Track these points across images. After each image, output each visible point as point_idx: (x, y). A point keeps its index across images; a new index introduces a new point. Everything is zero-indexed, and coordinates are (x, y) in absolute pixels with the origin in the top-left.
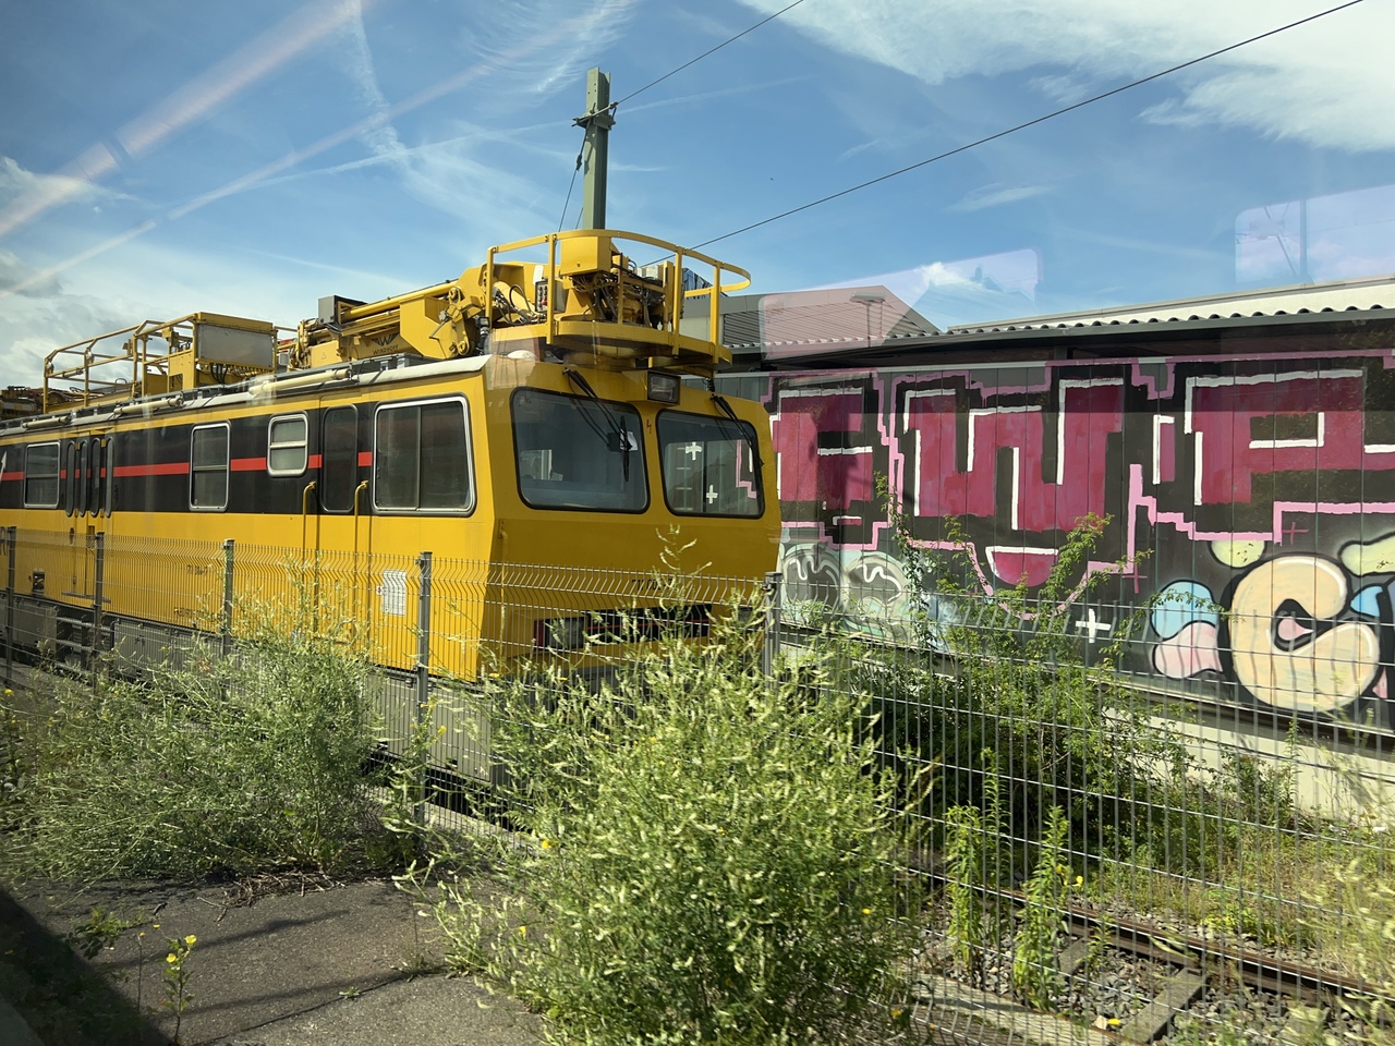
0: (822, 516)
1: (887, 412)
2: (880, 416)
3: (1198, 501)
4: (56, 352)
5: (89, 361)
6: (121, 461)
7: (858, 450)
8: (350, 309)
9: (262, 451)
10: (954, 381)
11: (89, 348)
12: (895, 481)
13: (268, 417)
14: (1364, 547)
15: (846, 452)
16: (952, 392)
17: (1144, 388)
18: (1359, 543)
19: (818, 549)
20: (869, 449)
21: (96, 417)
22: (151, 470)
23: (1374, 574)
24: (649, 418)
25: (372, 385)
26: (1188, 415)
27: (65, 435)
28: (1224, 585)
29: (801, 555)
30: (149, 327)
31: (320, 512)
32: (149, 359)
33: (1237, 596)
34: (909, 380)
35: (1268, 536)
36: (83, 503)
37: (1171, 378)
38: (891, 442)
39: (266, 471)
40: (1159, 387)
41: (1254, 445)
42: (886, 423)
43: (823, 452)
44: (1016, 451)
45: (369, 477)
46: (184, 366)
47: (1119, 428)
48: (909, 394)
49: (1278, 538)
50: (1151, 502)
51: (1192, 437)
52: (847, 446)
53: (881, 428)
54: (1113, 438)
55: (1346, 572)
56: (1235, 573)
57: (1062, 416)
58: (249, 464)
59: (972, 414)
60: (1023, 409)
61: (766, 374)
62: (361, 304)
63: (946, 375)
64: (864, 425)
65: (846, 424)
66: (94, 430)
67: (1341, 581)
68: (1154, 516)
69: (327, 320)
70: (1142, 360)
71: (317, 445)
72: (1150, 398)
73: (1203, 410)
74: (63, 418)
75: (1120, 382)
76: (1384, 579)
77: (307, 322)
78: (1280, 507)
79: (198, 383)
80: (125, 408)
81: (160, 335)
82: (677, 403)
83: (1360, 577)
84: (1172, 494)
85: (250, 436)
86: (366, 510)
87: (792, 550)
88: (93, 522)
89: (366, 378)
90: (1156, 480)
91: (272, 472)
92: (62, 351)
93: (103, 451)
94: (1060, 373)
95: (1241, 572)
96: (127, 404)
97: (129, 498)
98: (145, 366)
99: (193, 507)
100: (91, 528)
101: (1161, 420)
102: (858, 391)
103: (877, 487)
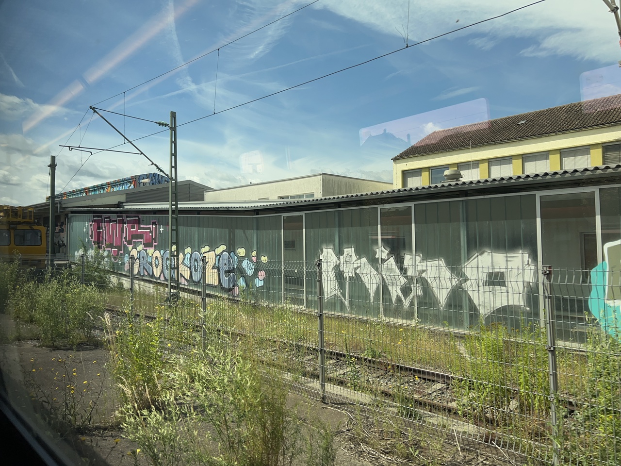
0: (98, 244)
3: (127, 240)
15: (100, 231)
16: (109, 220)
18: (138, 246)
23: (139, 251)
24: (12, 231)
26: (127, 224)
34: (105, 217)
35: (132, 245)
38: (104, 229)
42: (103, 225)
44: (114, 230)
48: (105, 220)
50: (124, 240)
51: (127, 228)
54: (121, 228)
56: (130, 252)
59: (111, 224)
61: (92, 214)
63: (108, 216)
65: (99, 225)
68: (125, 243)
75: (122, 218)
78: (133, 240)
90: (125, 236)
101: (125, 225)
102: (101, 219)
103: (103, 238)
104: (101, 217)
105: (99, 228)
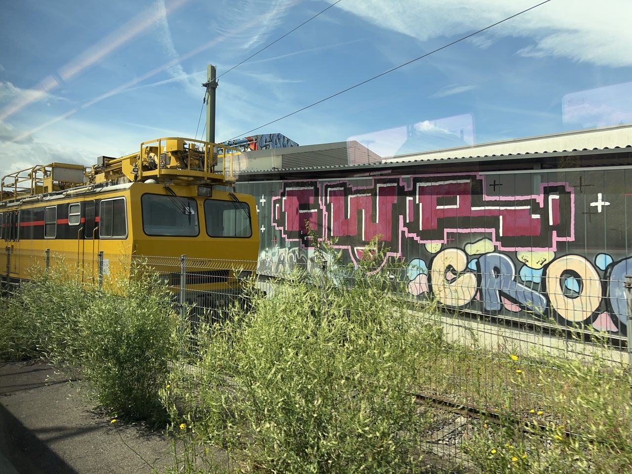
0: (301, 236)
1: (322, 196)
2: (320, 197)
3: (421, 229)
4: (5, 177)
5: (17, 181)
6: (22, 220)
7: (313, 211)
8: (109, 161)
9: (67, 217)
10: (343, 185)
11: (17, 176)
12: (325, 223)
13: (69, 204)
14: (472, 245)
15: (309, 211)
16: (342, 189)
17: (403, 186)
18: (470, 243)
19: (299, 249)
20: (316, 210)
21: (16, 203)
22: (32, 224)
23: (475, 255)
24: (200, 203)
25: (100, 193)
26: (417, 197)
27: (5, 210)
28: (429, 260)
29: (294, 252)
30: (38, 167)
31: (84, 239)
32: (37, 180)
33: (433, 264)
34: (329, 184)
35: (442, 241)
36: (10, 238)
37: (412, 183)
38: (323, 207)
39: (68, 224)
40: (408, 187)
41: (438, 207)
42: (322, 200)
43: (301, 211)
44: (363, 210)
45: (98, 226)
46: (48, 183)
47: (396, 202)
48: (329, 189)
49: (446, 243)
50: (406, 229)
51: (419, 204)
52: (309, 209)
53: (320, 202)
54: (394, 205)
55: (467, 254)
56: (433, 255)
57: (378, 197)
58: (63, 221)
59: (349, 197)
60: (365, 195)
61: (281, 181)
62: (115, 158)
63: (341, 182)
64: (314, 201)
65: (308, 200)
66: (14, 209)
67: (465, 257)
68: (407, 235)
69: (100, 165)
70: (403, 176)
71: (83, 214)
72: (405, 190)
73: (422, 195)
74: (4, 204)
75: (396, 185)
76: (478, 257)
77: (95, 166)
78: (446, 231)
79: (53, 190)
80: (24, 200)
81: (41, 170)
82: (211, 197)
83: (471, 256)
84: (412, 227)
85: (63, 211)
86: (97, 237)
87: (291, 250)
88: (13, 244)
89: (98, 190)
90: (408, 221)
91: (70, 224)
92: (8, 176)
93: (17, 216)
94: (378, 181)
95: (435, 255)
96: (25, 199)
97: (25, 235)
98: (36, 183)
99: (45, 237)
100: (13, 246)
101: (409, 198)
102: (312, 188)
103: (320, 225)
104: (314, 184)
105: (305, 206)
